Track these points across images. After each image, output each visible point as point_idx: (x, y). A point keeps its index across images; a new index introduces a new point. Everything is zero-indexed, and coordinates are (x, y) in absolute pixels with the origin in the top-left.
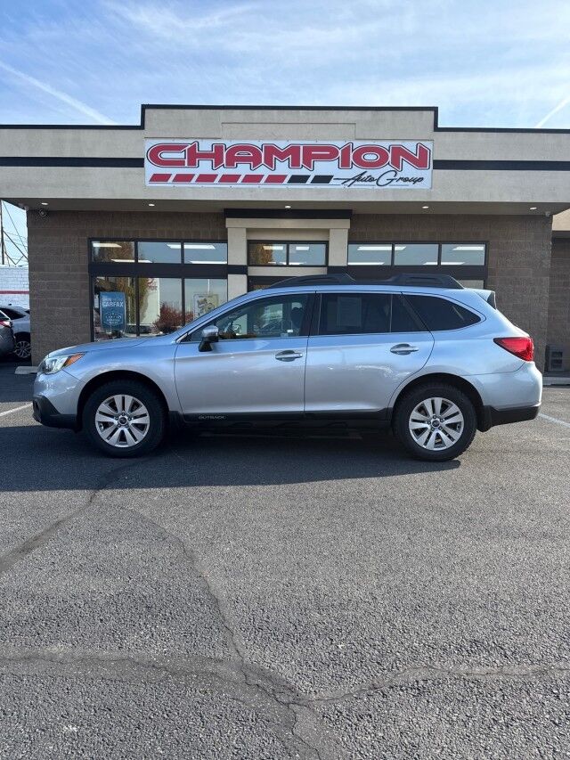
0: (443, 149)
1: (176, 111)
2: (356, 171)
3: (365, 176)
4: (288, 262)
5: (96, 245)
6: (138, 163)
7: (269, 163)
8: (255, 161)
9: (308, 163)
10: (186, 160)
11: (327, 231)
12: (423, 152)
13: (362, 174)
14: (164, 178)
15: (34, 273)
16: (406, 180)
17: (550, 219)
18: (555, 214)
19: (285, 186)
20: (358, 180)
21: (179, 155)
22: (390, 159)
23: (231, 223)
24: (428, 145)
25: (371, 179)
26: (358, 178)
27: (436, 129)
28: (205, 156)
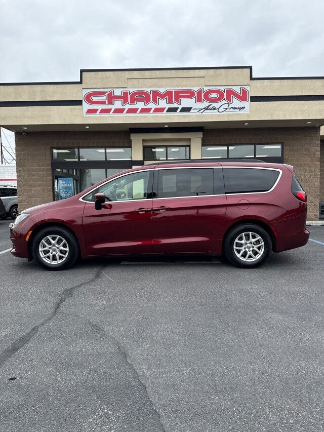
0: (256, 89)
1: (100, 73)
2: (206, 104)
3: (211, 107)
4: (167, 158)
5: (55, 151)
6: (79, 103)
7: (155, 101)
8: (147, 100)
9: (177, 100)
10: (107, 101)
11: (189, 140)
12: (244, 92)
13: (209, 106)
14: (94, 111)
15: (20, 168)
16: (235, 108)
17: (318, 129)
18: (322, 126)
19: (164, 114)
20: (207, 109)
21: (103, 98)
22: (225, 97)
23: (133, 137)
24: (247, 88)
25: (215, 109)
26: (207, 108)
27: (252, 79)
28: (118, 98)
